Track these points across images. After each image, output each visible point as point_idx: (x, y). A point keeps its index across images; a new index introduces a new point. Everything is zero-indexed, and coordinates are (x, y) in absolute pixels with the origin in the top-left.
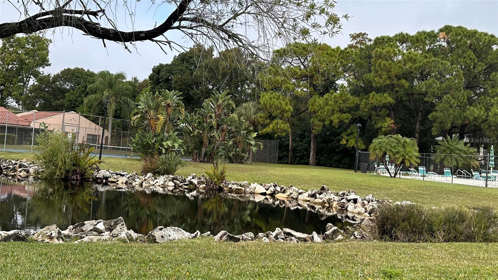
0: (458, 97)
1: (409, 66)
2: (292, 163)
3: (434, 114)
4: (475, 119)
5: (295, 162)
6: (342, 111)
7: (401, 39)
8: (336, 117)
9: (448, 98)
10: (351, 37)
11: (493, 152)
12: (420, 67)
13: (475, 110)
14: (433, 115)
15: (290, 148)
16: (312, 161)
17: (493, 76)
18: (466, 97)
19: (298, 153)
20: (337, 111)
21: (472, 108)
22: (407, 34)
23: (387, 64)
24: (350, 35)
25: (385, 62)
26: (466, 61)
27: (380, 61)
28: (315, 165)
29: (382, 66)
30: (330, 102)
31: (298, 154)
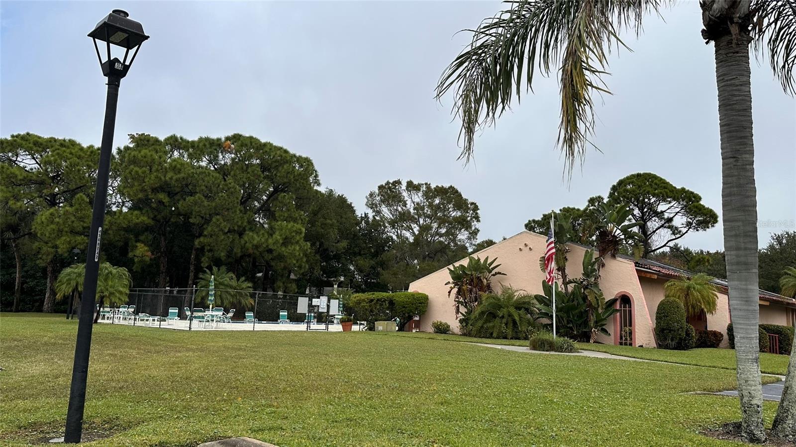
0: (233, 219)
1: (170, 176)
2: (17, 311)
3: (202, 239)
4: (256, 247)
5: (33, 308)
6: (73, 232)
7: (172, 143)
8: (65, 240)
9: (218, 220)
10: (131, 138)
11: (213, 284)
12: (183, 178)
13: (255, 236)
14: (200, 241)
15: (16, 288)
16: (47, 306)
17: (281, 197)
18: (246, 221)
19: (38, 295)
20: (66, 232)
21: (251, 234)
22: (181, 138)
23: (140, 171)
24: (129, 135)
25: (137, 169)
26: (249, 178)
27: (132, 167)
28: (51, 313)
29: (133, 173)
30: (57, 220)
31: (38, 297)
